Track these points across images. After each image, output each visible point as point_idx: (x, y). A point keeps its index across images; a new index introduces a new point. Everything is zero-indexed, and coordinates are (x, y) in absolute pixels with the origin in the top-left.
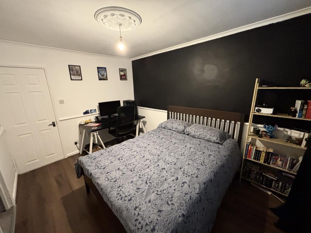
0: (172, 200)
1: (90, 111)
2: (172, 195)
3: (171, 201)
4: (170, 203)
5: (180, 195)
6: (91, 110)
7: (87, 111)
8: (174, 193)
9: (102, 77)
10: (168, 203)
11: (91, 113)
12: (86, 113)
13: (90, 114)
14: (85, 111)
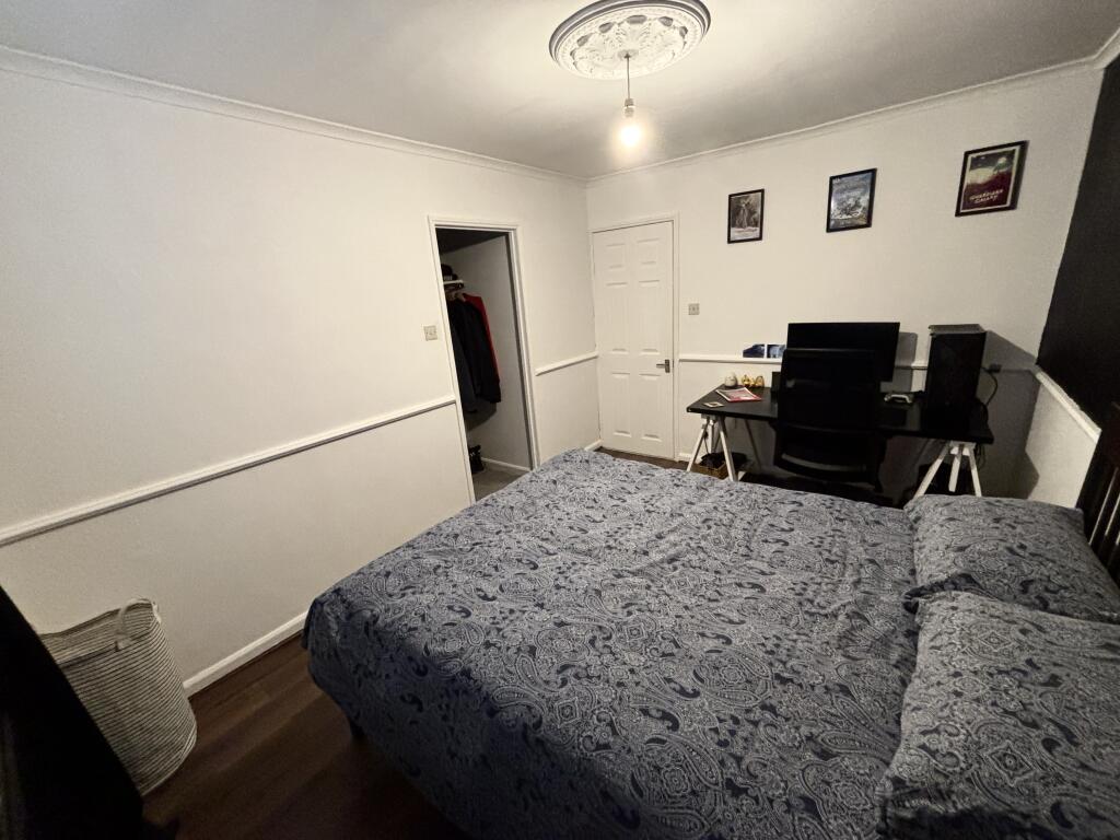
0: (579, 678)
1: (766, 348)
2: (599, 677)
3: (577, 676)
4: (569, 672)
5: (599, 703)
6: (770, 347)
7: (756, 347)
8: (608, 681)
9: (845, 217)
10: (565, 668)
11: (769, 356)
12: (754, 352)
13: (765, 359)
14: (750, 345)
